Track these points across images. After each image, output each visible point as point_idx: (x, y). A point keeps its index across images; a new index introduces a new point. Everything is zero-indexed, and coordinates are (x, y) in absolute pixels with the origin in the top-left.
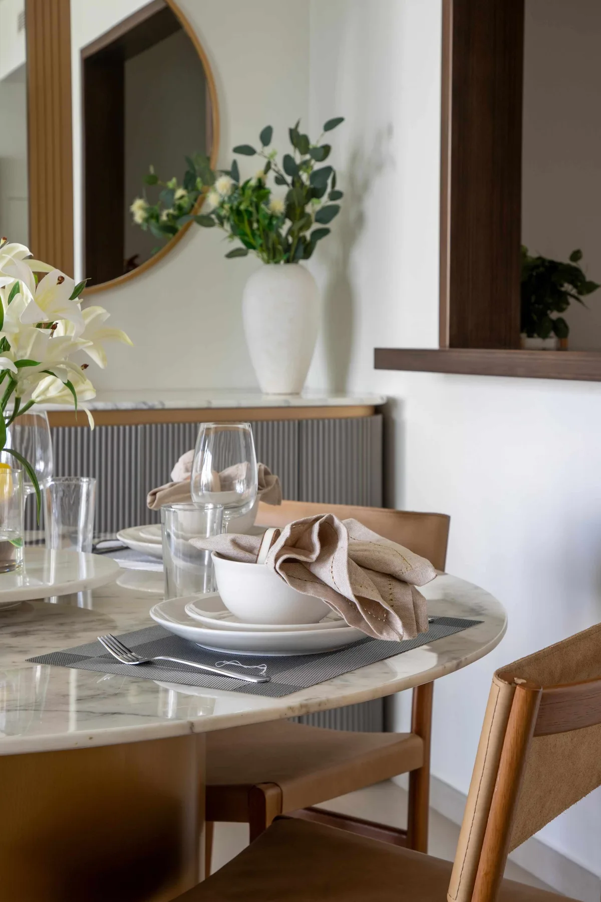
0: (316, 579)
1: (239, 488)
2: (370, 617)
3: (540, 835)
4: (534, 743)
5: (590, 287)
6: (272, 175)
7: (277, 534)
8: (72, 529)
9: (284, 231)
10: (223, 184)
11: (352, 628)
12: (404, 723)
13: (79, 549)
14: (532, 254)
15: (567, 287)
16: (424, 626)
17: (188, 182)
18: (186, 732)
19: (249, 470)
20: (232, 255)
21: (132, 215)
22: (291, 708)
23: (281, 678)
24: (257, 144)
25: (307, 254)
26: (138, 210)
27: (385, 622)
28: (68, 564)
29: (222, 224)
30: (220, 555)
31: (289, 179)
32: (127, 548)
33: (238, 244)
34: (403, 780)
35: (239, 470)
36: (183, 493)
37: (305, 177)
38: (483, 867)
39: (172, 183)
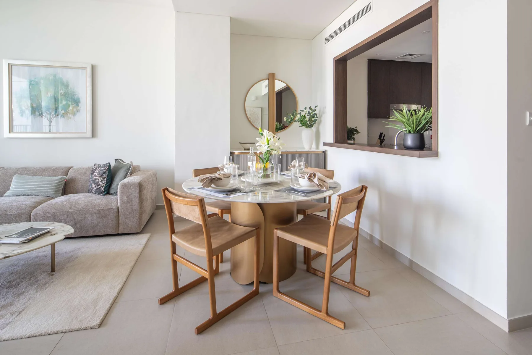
0: (313, 181)
1: (302, 167)
2: (321, 187)
3: (345, 217)
4: (343, 205)
5: (359, 132)
6: (306, 114)
7: (308, 175)
8: (277, 171)
9: (308, 123)
10: (299, 116)
11: (318, 188)
12: (327, 202)
13: (278, 174)
14: (349, 127)
15: (355, 132)
16: (328, 188)
17: (293, 115)
18: (295, 201)
19: (303, 163)
20: (300, 127)
21: (284, 120)
22: (309, 199)
23: (308, 195)
24: (304, 110)
25: (312, 127)
26: (285, 119)
27: (323, 188)
28: (277, 177)
29: (298, 122)
30: (299, 177)
31: (309, 115)
32: (285, 174)
33: (301, 125)
34: (327, 210)
35: (301, 163)
36: (294, 167)
37: (312, 115)
38: (335, 221)
39: (290, 114)
